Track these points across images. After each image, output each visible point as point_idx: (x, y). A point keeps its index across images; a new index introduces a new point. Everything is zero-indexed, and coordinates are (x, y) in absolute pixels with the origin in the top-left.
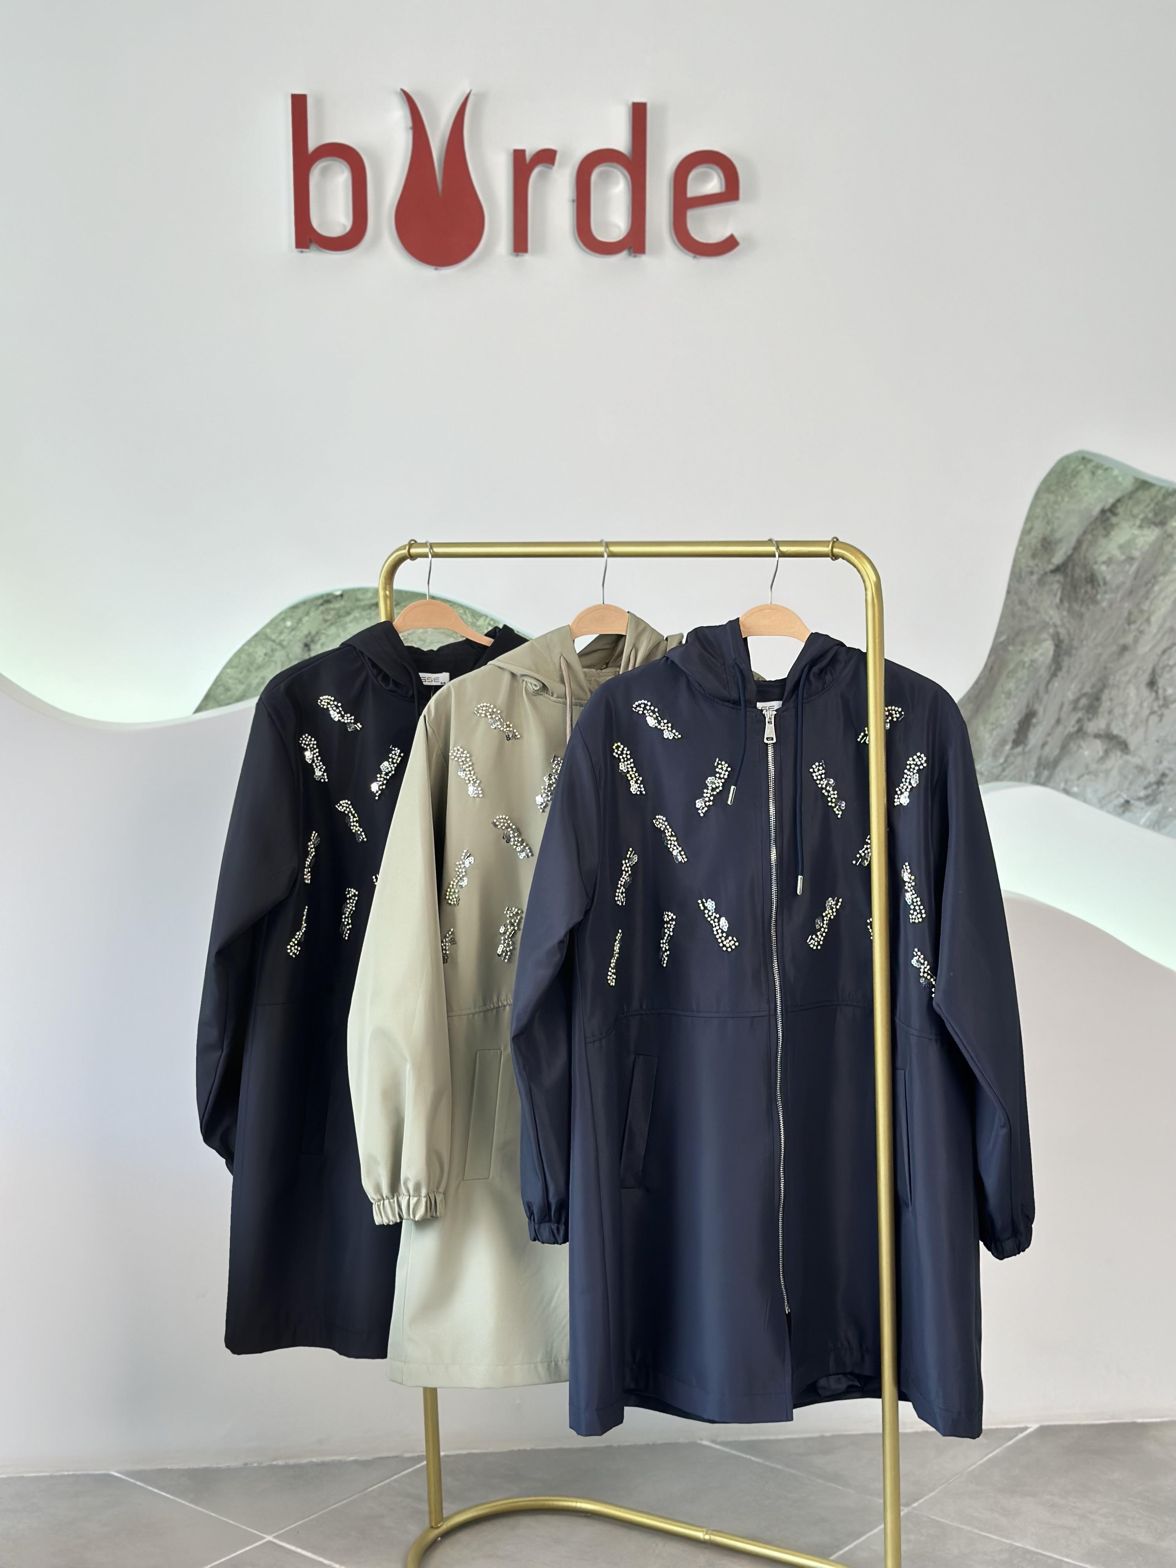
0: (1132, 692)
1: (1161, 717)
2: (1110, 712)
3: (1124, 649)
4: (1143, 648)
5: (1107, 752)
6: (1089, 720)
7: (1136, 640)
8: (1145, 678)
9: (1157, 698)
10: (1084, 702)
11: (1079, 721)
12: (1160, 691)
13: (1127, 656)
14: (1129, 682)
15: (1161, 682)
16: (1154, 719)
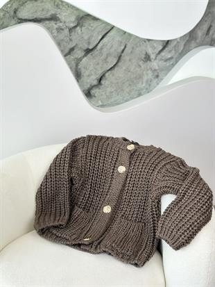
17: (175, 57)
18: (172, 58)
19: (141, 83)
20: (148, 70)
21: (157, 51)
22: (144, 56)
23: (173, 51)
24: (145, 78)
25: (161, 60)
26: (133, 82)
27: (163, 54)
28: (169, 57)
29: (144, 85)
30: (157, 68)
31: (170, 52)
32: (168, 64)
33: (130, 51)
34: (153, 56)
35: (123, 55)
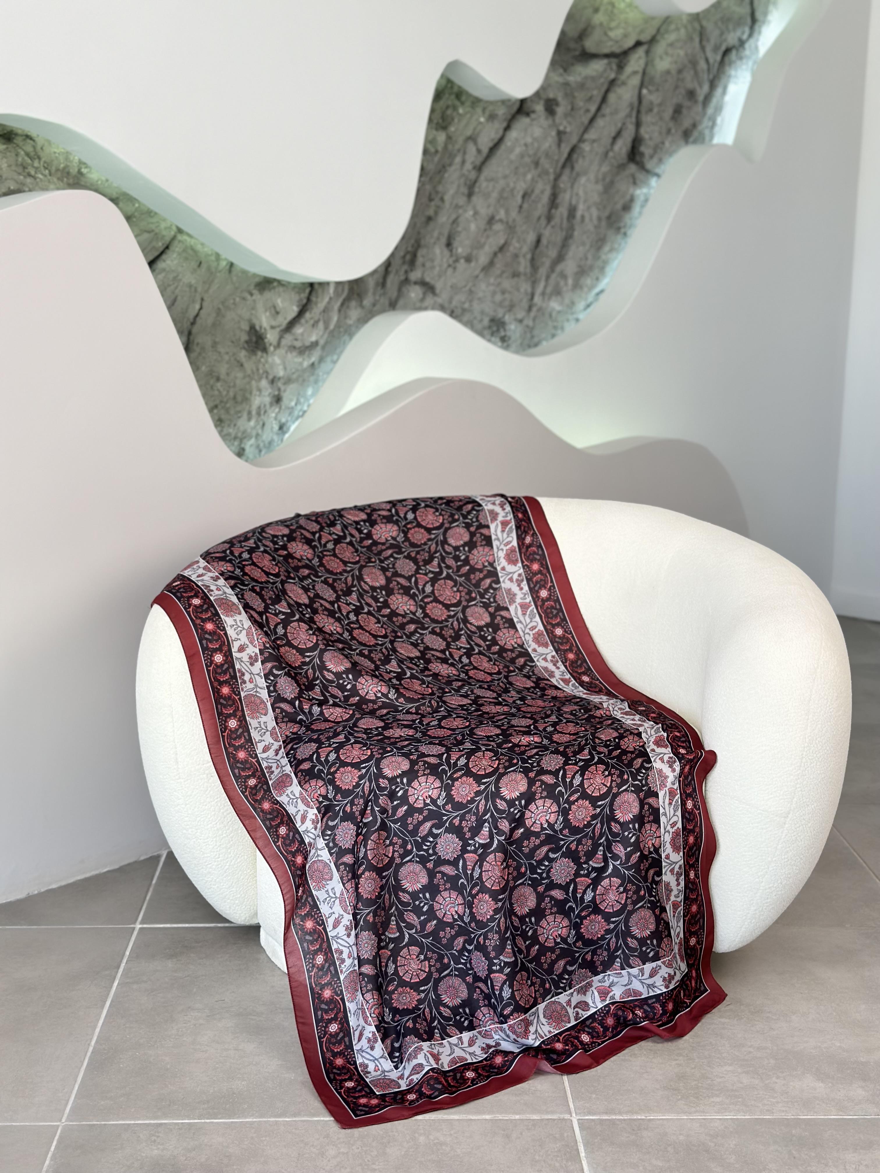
0: (437, 251)
1: (455, 268)
2: (423, 265)
3: (429, 219)
4: (443, 219)
5: (424, 294)
6: (412, 270)
7: (436, 213)
8: (444, 240)
9: (451, 256)
10: (408, 257)
11: (406, 272)
12: (454, 251)
13: (432, 224)
14: (435, 243)
15: (455, 244)
16: (450, 271)
17: (322, 342)
18: (315, 344)
19: (245, 415)
20: (260, 379)
21: (283, 321)
22: (244, 337)
23: (321, 325)
24: (256, 401)
25: (292, 348)
26: (227, 411)
27: (298, 330)
28: (313, 339)
29: (252, 423)
30: (281, 373)
31: (315, 325)
32: (306, 364)
33: (210, 321)
34: (271, 337)
35: (195, 330)
